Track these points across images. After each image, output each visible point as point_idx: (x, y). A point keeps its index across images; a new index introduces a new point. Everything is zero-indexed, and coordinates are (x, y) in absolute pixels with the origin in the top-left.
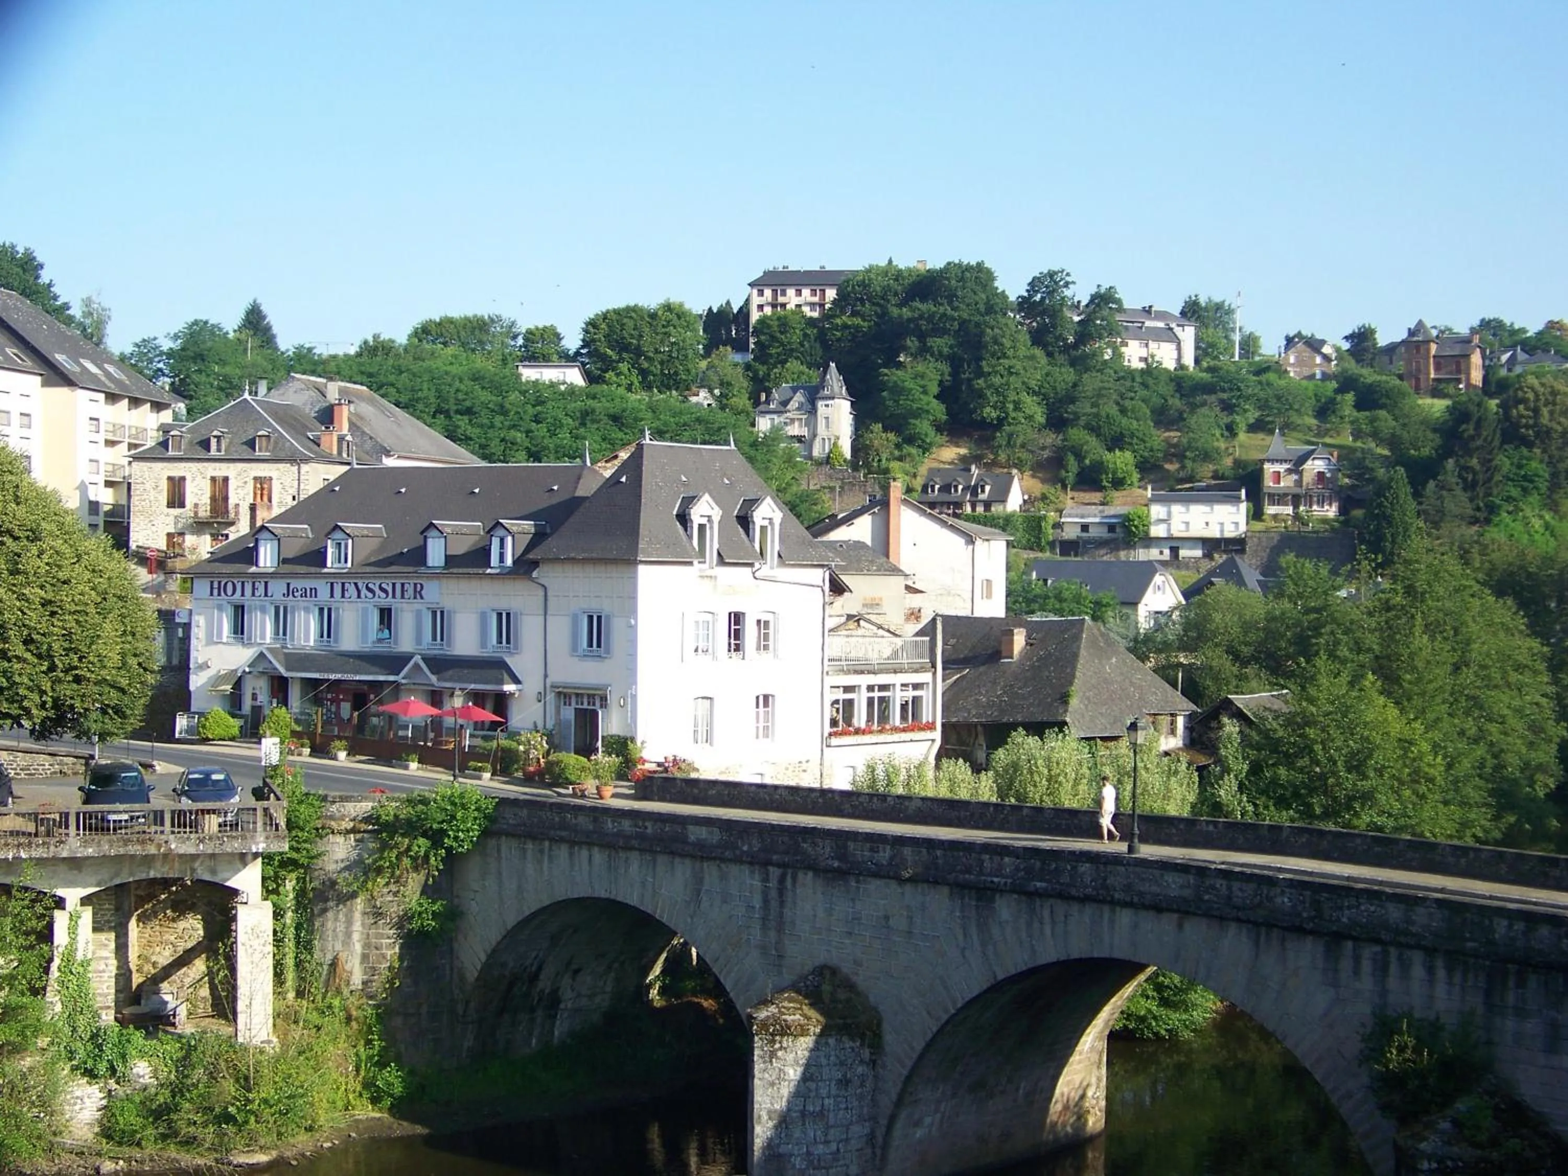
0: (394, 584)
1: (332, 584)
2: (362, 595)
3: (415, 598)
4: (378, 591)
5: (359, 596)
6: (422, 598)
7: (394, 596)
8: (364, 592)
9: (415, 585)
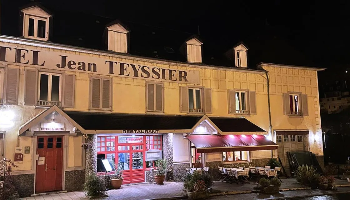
0: (164, 70)
1: (111, 63)
2: (139, 75)
3: (180, 80)
4: (151, 73)
5: (136, 75)
6: (186, 80)
7: (164, 78)
8: (140, 72)
9: (180, 72)
